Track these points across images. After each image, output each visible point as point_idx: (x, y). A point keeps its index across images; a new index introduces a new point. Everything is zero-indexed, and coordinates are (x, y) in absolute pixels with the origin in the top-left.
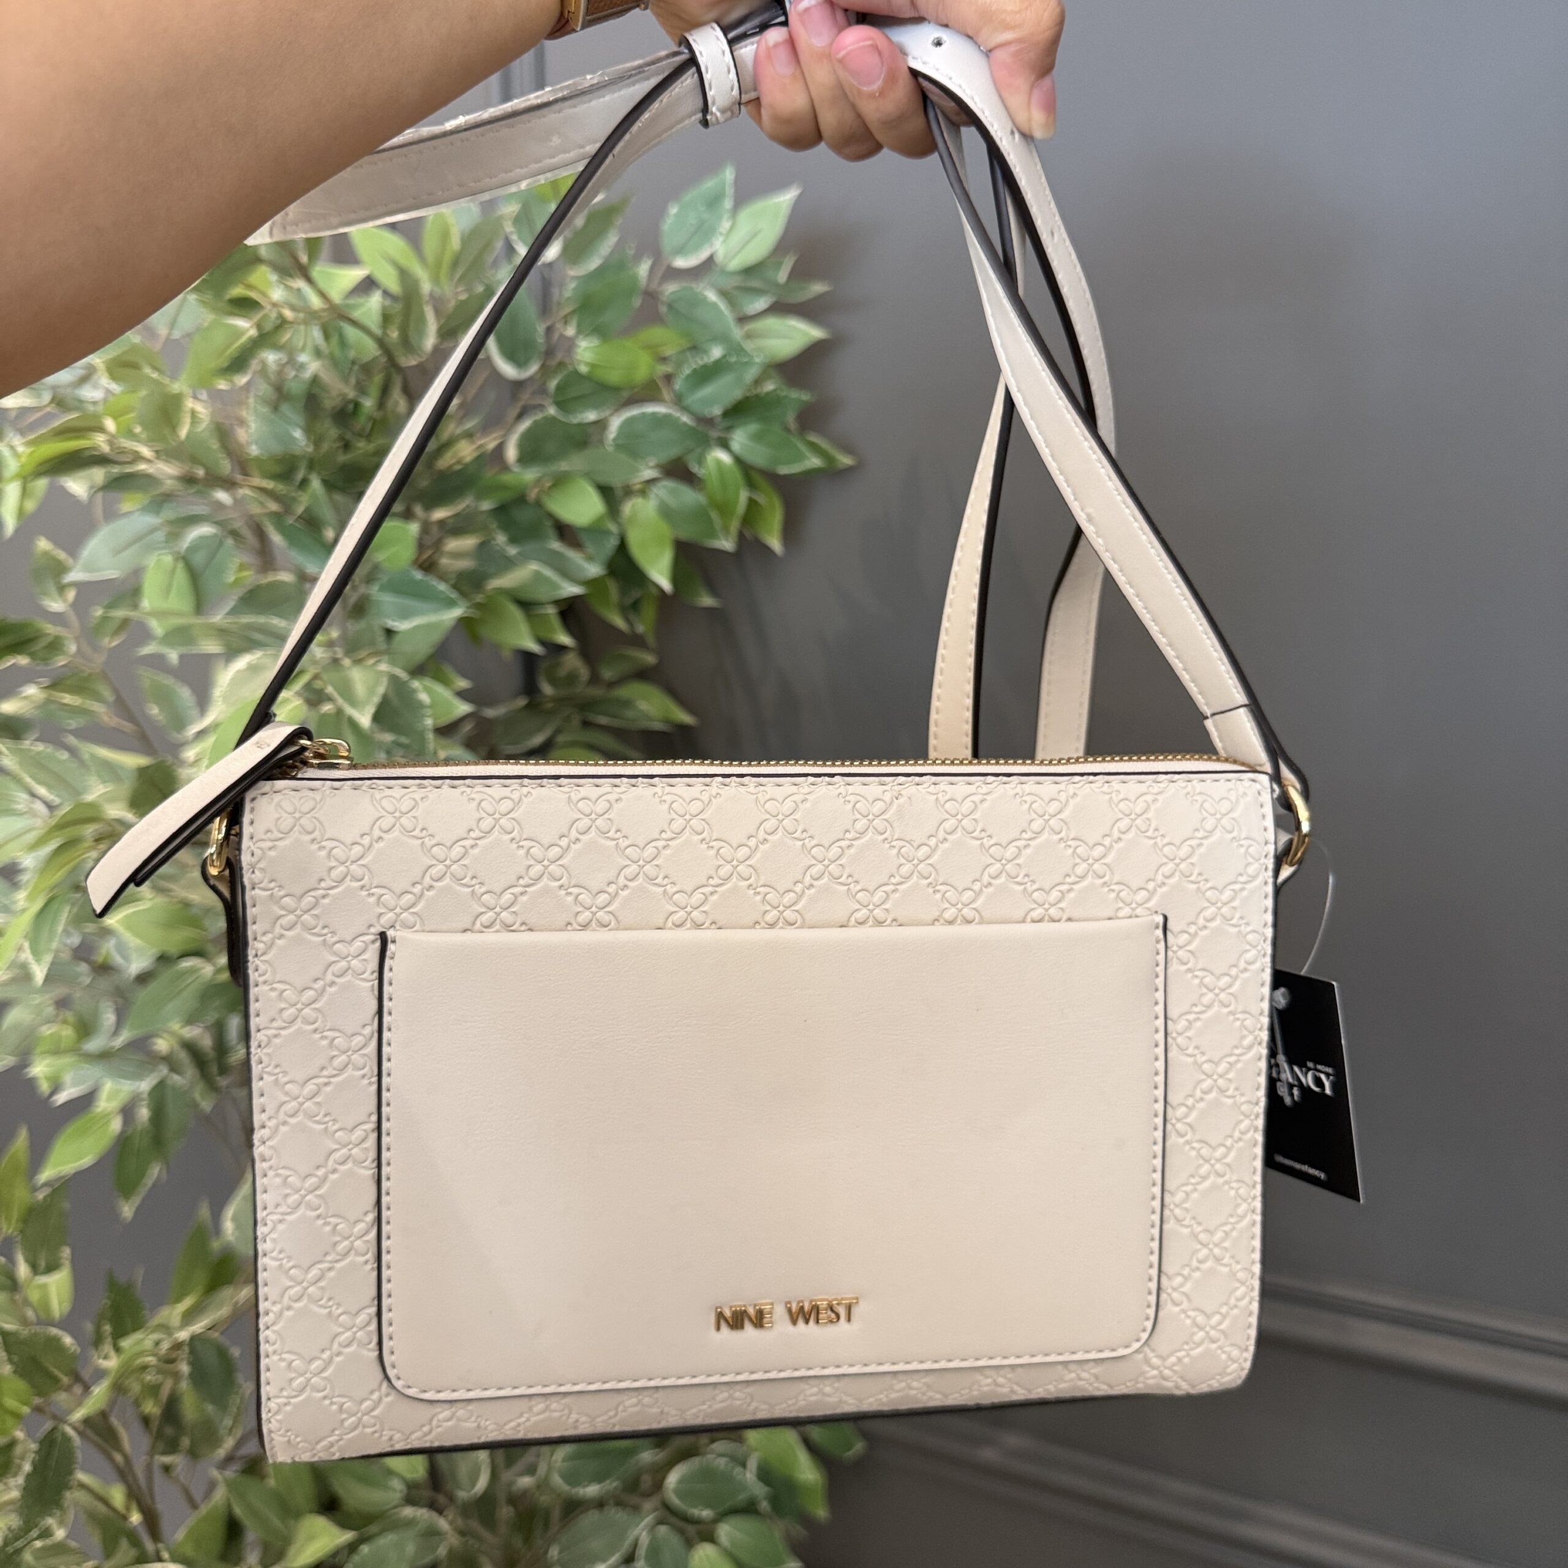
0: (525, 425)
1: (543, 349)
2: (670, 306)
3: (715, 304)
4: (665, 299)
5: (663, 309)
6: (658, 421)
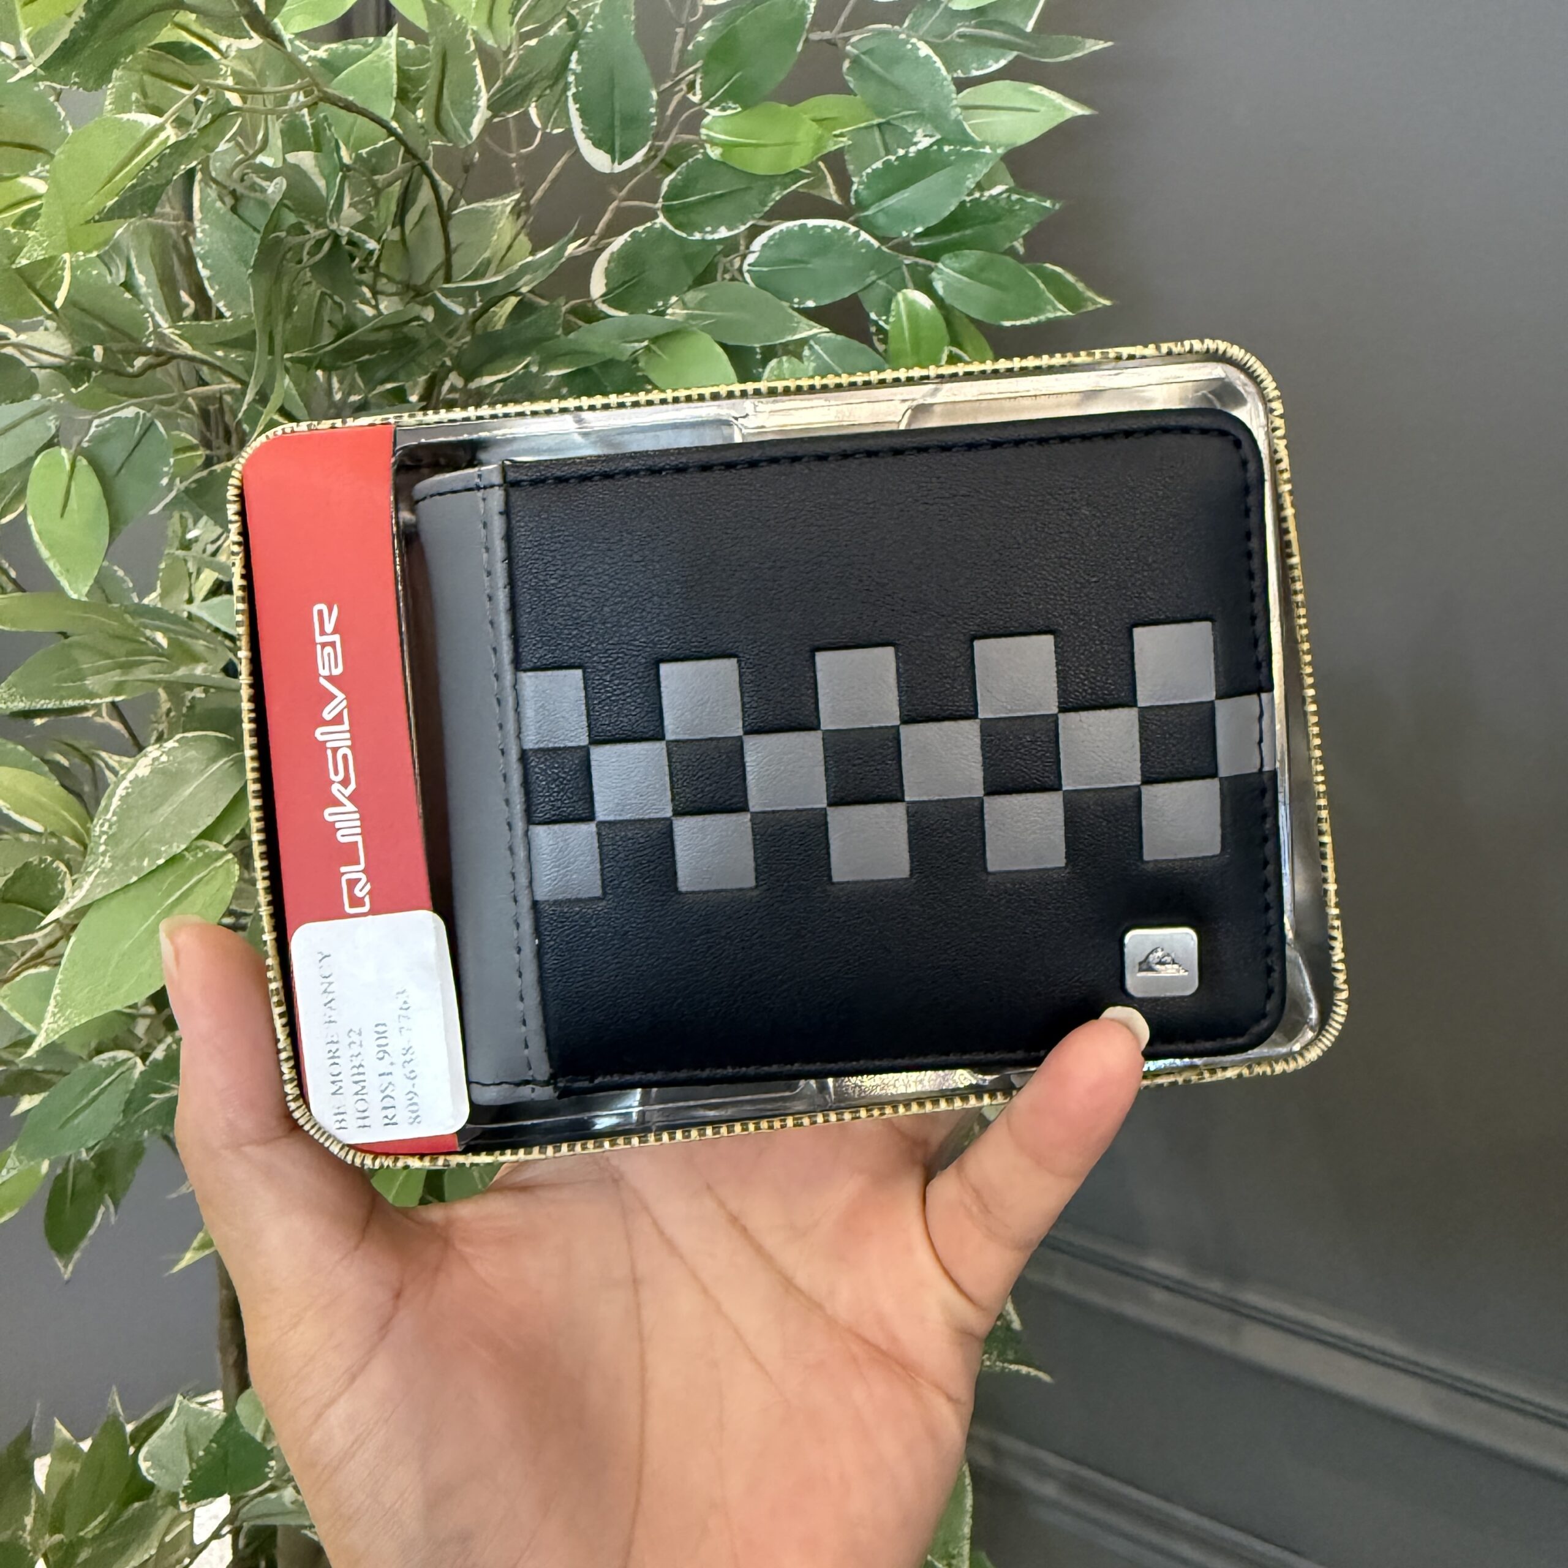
0: (618, 243)
1: (655, 124)
2: (856, 61)
3: (927, 57)
4: (848, 48)
5: (846, 64)
6: (823, 244)
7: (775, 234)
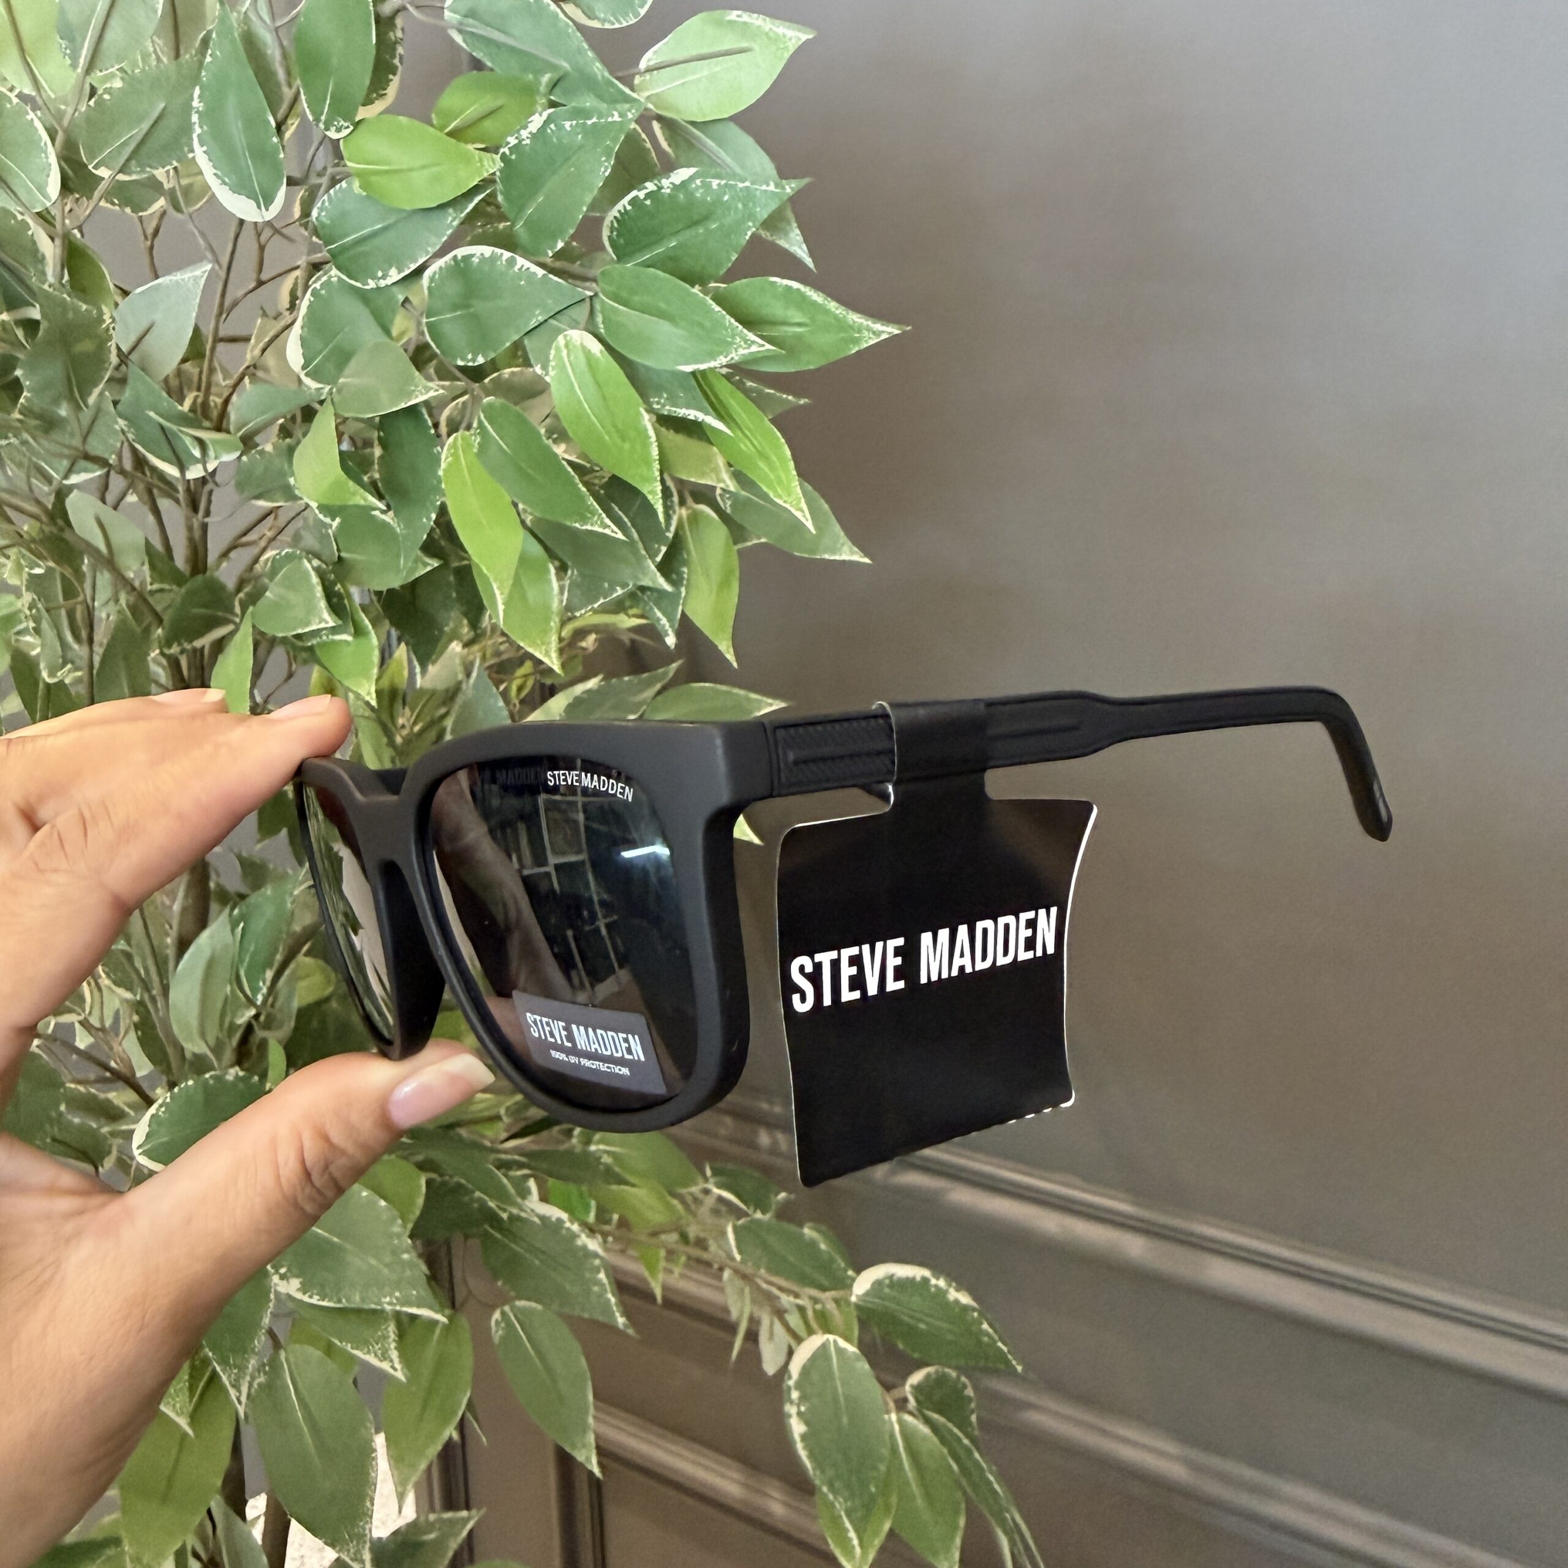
0: (305, 305)
4: (447, 14)
5: (457, 35)
7: (435, 273)
